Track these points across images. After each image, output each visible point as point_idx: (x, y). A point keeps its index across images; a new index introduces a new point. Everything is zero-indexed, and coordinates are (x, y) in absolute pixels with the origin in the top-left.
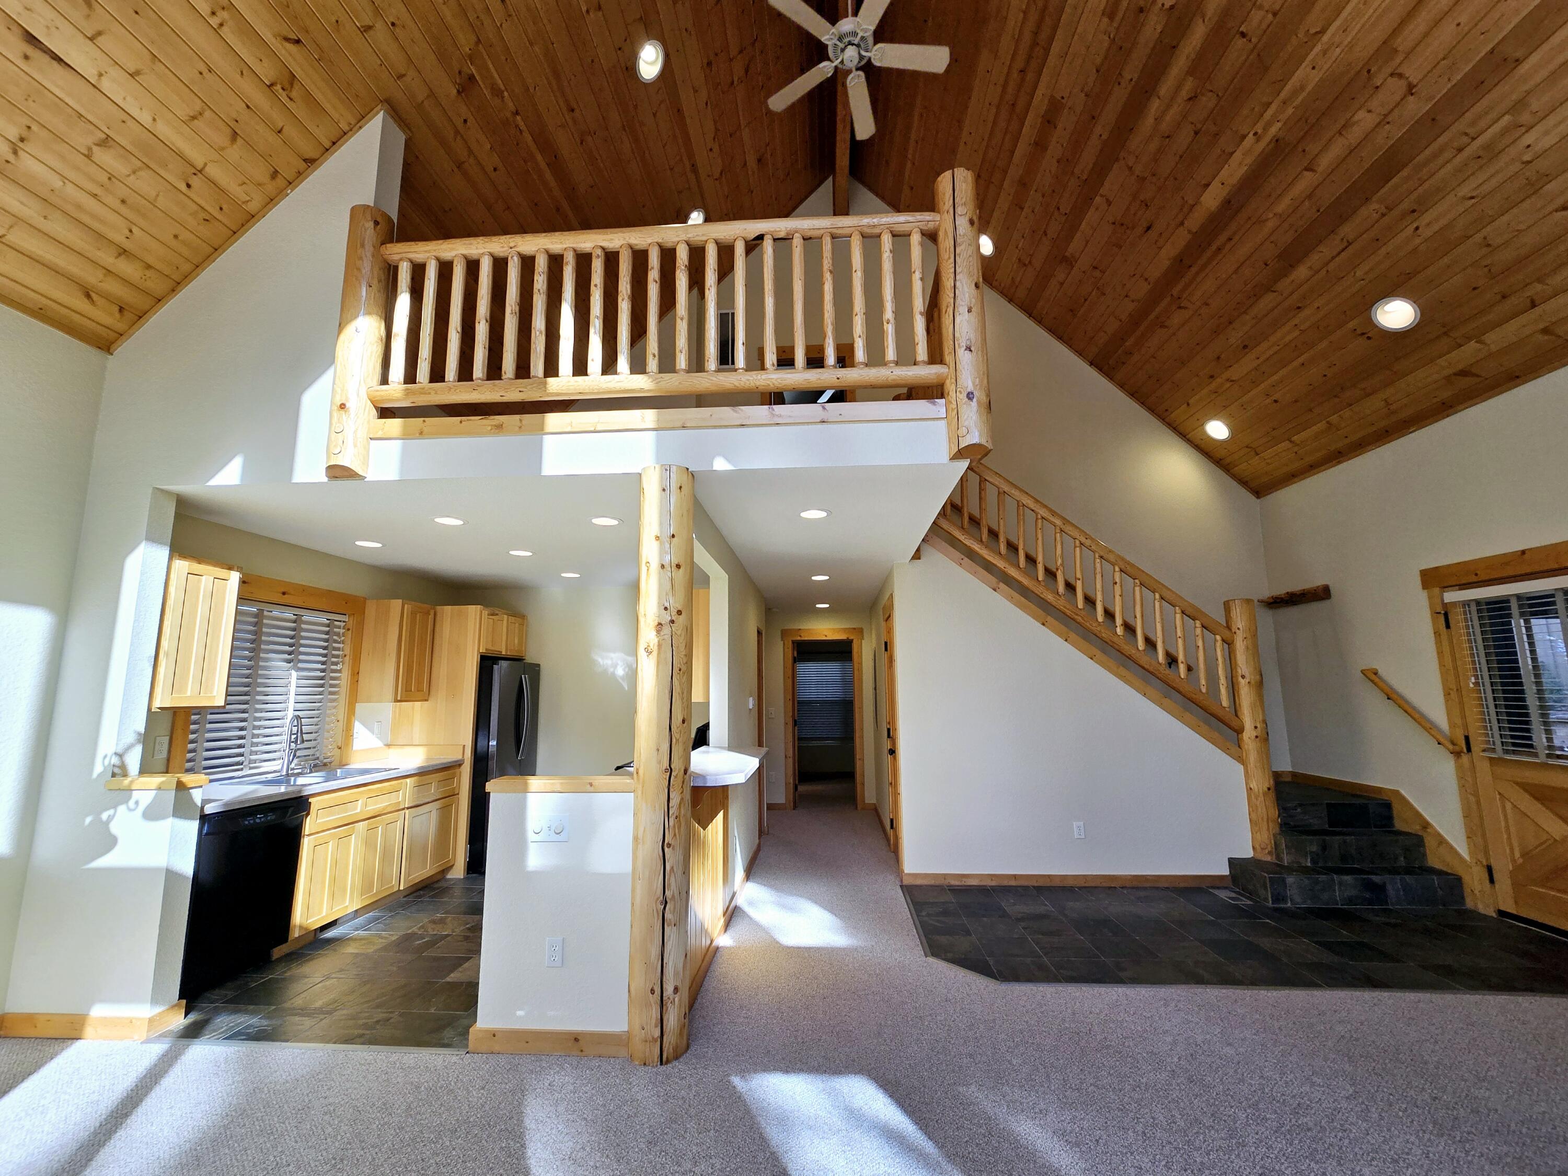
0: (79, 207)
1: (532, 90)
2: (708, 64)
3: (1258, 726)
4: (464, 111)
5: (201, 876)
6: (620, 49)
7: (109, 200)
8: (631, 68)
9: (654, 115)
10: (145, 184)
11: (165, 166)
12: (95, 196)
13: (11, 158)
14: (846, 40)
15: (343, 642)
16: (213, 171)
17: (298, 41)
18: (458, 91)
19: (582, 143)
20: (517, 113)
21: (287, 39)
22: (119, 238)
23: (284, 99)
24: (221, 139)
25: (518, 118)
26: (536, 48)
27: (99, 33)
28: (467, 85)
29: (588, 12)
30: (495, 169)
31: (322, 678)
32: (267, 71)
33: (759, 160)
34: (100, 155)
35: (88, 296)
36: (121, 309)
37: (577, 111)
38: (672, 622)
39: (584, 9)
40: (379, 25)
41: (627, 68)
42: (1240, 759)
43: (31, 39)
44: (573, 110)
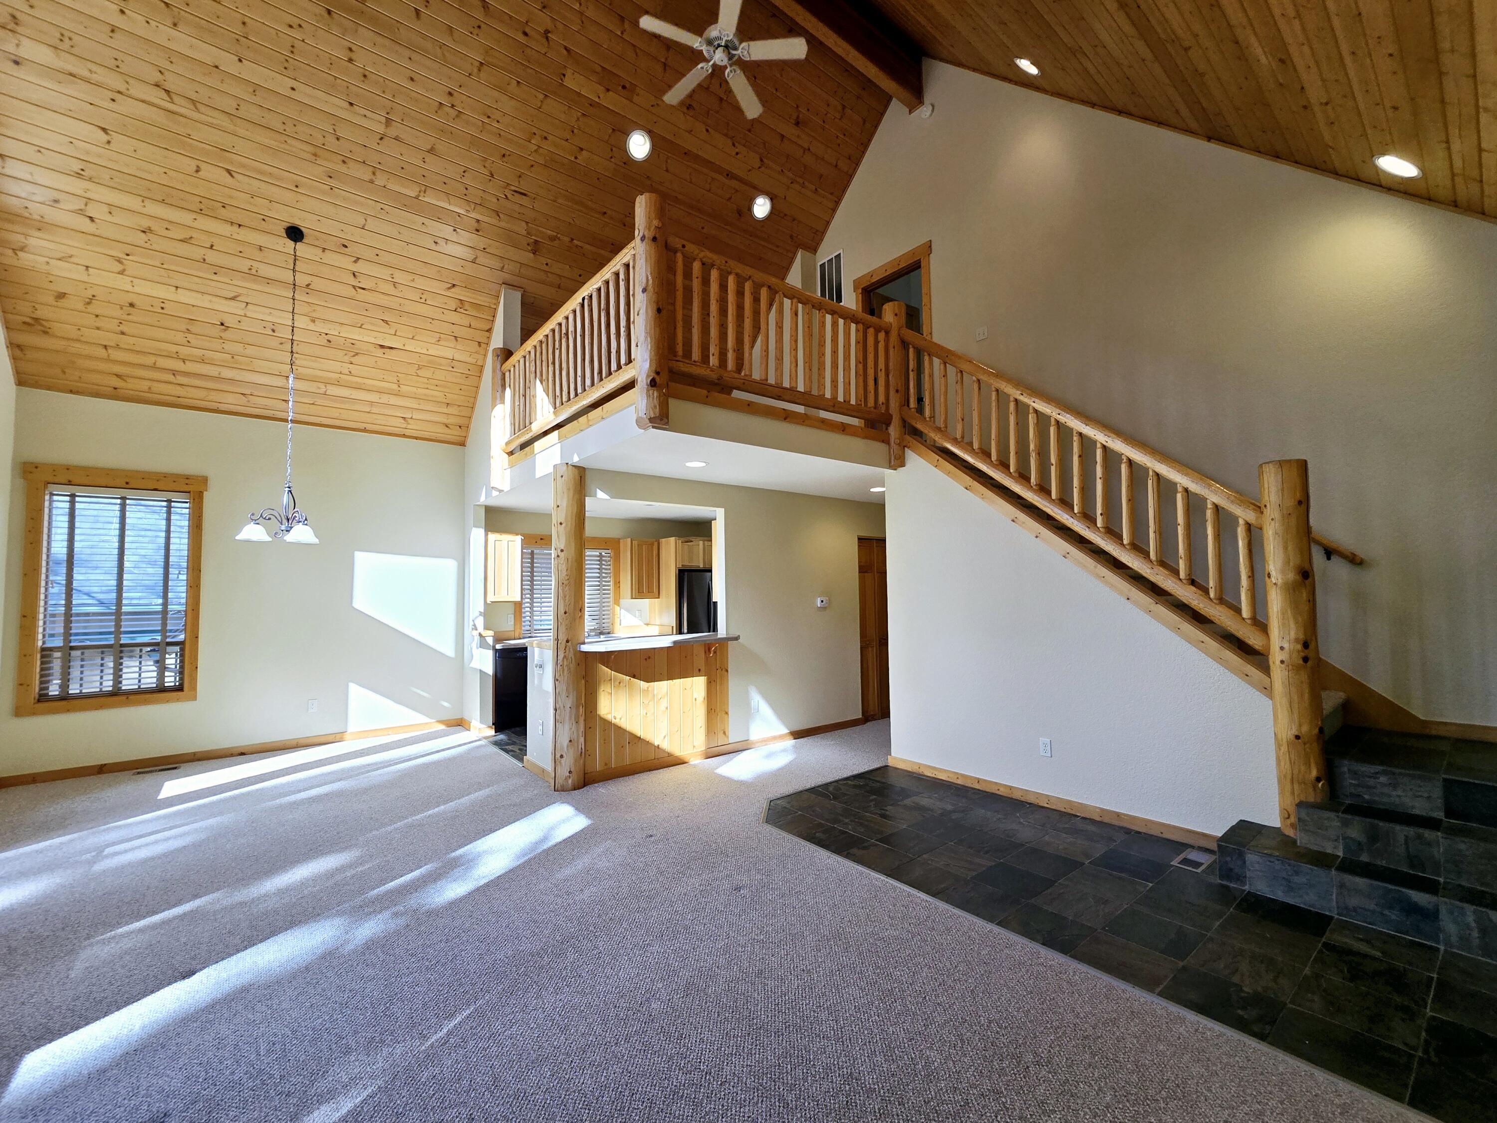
0: (425, 395)
1: (572, 222)
2: (688, 108)
3: (1286, 646)
4: (544, 261)
5: (498, 675)
6: (611, 158)
7: (432, 387)
8: (628, 160)
9: (667, 171)
10: (440, 375)
11: (441, 365)
12: (427, 388)
13: (399, 389)
14: (716, 43)
15: (610, 565)
16: (458, 356)
17: (454, 285)
18: (534, 253)
19: (625, 225)
20: (572, 240)
21: (449, 288)
22: (444, 400)
23: (465, 312)
24: (452, 343)
25: (575, 241)
26: (560, 201)
27: (396, 331)
28: (536, 248)
29: (576, 158)
30: (580, 276)
31: (599, 586)
32: (453, 305)
33: (797, 124)
34: (420, 373)
35: (447, 426)
36: (460, 427)
37: (609, 212)
38: (558, 556)
39: (573, 159)
40: (480, 253)
41: (625, 163)
42: (1267, 691)
43: (382, 347)
44: (605, 213)
